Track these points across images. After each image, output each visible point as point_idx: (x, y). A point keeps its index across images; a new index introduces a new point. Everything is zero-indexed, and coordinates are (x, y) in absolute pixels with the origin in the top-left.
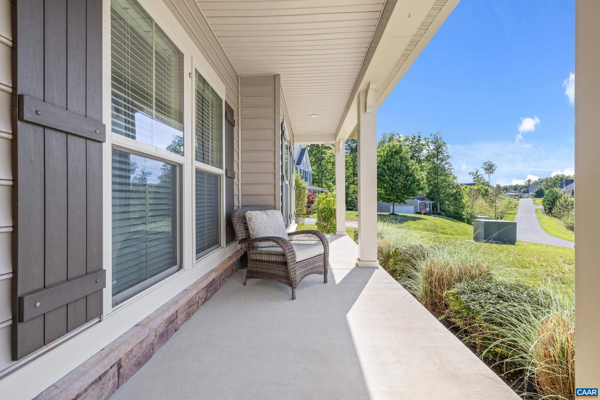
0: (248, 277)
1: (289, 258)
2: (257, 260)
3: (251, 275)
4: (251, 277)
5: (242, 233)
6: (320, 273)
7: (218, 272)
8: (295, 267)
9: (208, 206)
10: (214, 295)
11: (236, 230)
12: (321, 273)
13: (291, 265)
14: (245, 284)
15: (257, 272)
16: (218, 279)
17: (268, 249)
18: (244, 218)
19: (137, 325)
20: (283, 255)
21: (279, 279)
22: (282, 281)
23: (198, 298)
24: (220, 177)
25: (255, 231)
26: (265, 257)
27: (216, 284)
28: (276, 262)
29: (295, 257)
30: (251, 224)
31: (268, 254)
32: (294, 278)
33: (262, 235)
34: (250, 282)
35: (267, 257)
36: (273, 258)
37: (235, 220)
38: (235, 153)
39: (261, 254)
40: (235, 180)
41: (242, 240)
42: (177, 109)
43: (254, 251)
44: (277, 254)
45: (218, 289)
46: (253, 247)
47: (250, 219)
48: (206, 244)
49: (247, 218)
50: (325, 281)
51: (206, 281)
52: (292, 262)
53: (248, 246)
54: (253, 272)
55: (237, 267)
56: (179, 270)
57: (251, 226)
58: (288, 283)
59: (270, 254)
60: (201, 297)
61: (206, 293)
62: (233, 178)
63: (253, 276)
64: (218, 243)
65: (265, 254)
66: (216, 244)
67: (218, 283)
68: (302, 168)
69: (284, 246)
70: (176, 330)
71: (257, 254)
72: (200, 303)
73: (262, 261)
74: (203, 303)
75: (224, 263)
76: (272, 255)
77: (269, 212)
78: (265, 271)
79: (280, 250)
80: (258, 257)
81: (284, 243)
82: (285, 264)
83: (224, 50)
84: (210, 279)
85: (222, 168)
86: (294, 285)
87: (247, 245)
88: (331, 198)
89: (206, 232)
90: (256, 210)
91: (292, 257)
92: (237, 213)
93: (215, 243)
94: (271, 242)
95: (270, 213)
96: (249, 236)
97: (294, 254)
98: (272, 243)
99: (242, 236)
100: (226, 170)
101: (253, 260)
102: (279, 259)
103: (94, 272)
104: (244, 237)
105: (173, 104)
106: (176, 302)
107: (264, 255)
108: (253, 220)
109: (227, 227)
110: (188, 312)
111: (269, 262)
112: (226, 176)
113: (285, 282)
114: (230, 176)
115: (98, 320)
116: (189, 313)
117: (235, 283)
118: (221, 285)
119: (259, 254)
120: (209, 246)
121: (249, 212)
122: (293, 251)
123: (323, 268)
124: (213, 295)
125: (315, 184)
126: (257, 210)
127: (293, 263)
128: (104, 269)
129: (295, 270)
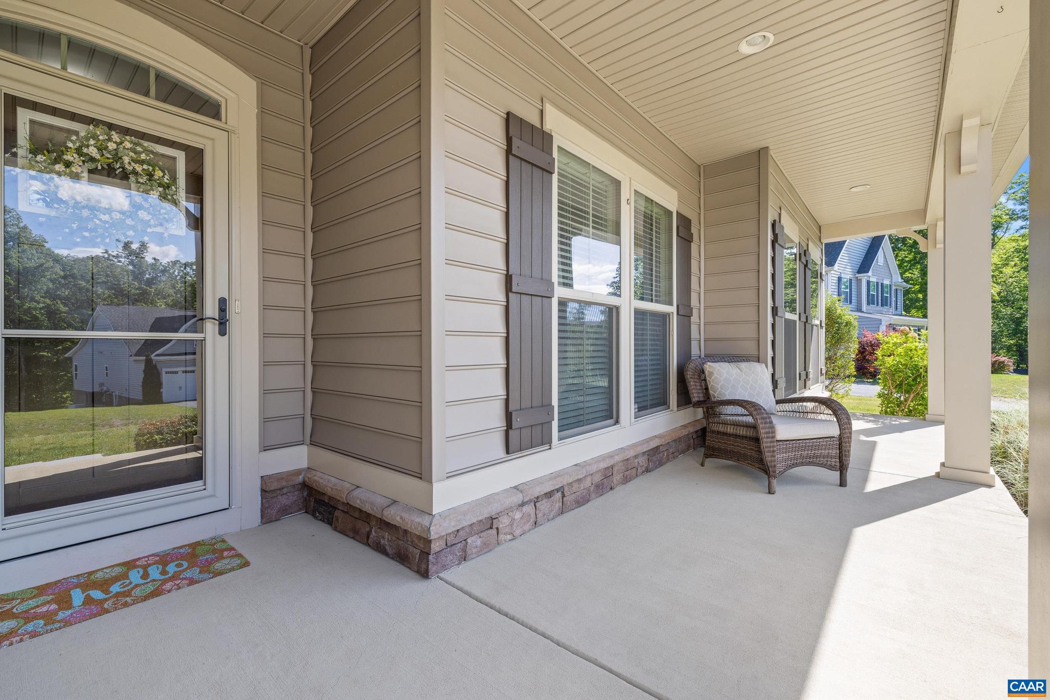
0: (707, 455)
1: (762, 431)
2: (719, 433)
3: (712, 452)
4: (710, 455)
5: (699, 393)
6: (831, 468)
7: (663, 440)
8: (774, 446)
9: (651, 355)
10: (659, 469)
11: (690, 388)
12: (833, 469)
13: (765, 443)
14: (702, 465)
15: (719, 450)
16: (665, 449)
17: (734, 418)
18: (703, 372)
19: (576, 465)
20: (754, 427)
21: (749, 462)
22: (754, 466)
23: (636, 464)
24: (669, 315)
25: (718, 392)
26: (730, 429)
27: (661, 455)
28: (746, 437)
29: (774, 432)
30: (711, 380)
31: (734, 425)
32: (771, 461)
33: (728, 397)
34: (708, 462)
35: (733, 429)
36: (742, 432)
37: (689, 375)
38: (694, 280)
39: (725, 424)
40: (694, 319)
41: (698, 402)
42: (614, 219)
43: (716, 420)
44: (747, 426)
45: (664, 463)
46: (714, 414)
47: (711, 373)
48: (649, 403)
49: (706, 373)
50: (843, 483)
51: (646, 445)
52: (768, 438)
53: (707, 412)
54: (714, 449)
55: (695, 442)
56: (615, 424)
57: (712, 383)
58: (763, 470)
59: (737, 425)
60: (641, 464)
61: (647, 461)
62: (689, 316)
63: (713, 455)
64: (667, 404)
65: (731, 425)
66: (664, 405)
67: (664, 455)
68: (873, 280)
69: (755, 413)
70: (611, 488)
71: (720, 423)
72: (640, 471)
73: (727, 434)
74: (643, 472)
75: (673, 430)
76: (740, 426)
77: (743, 365)
78: (729, 448)
79: (750, 419)
80: (721, 428)
81: (756, 410)
82: (757, 440)
83: (675, 143)
84: (653, 445)
85: (671, 304)
86: (771, 473)
87: (705, 410)
88: (917, 344)
89: (649, 388)
90: (722, 362)
91: (767, 430)
92: (692, 366)
93: (661, 402)
94: (740, 408)
95: (745, 366)
96: (709, 398)
97: (773, 427)
98: (740, 410)
99: (699, 397)
100: (678, 306)
101: (713, 432)
102: (750, 433)
103: (547, 406)
104: (702, 399)
105: (611, 216)
106: (612, 457)
107: (729, 426)
108: (715, 375)
109: (679, 384)
110: (625, 475)
111: (736, 436)
112: (678, 314)
113: (759, 468)
114: (685, 313)
115: (549, 447)
116: (626, 477)
117: (690, 461)
118: (668, 460)
119: (722, 423)
120: (653, 406)
121: (709, 363)
122: (771, 422)
123: (838, 460)
124: (656, 467)
125: (913, 311)
126: (725, 361)
127: (769, 440)
128: (553, 405)
129: (773, 451)
